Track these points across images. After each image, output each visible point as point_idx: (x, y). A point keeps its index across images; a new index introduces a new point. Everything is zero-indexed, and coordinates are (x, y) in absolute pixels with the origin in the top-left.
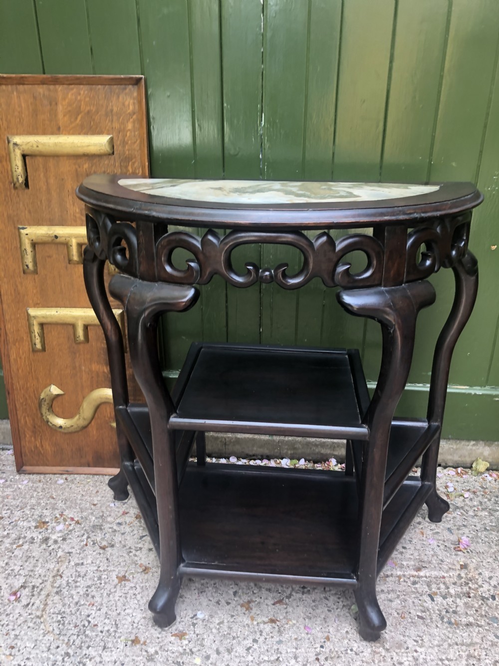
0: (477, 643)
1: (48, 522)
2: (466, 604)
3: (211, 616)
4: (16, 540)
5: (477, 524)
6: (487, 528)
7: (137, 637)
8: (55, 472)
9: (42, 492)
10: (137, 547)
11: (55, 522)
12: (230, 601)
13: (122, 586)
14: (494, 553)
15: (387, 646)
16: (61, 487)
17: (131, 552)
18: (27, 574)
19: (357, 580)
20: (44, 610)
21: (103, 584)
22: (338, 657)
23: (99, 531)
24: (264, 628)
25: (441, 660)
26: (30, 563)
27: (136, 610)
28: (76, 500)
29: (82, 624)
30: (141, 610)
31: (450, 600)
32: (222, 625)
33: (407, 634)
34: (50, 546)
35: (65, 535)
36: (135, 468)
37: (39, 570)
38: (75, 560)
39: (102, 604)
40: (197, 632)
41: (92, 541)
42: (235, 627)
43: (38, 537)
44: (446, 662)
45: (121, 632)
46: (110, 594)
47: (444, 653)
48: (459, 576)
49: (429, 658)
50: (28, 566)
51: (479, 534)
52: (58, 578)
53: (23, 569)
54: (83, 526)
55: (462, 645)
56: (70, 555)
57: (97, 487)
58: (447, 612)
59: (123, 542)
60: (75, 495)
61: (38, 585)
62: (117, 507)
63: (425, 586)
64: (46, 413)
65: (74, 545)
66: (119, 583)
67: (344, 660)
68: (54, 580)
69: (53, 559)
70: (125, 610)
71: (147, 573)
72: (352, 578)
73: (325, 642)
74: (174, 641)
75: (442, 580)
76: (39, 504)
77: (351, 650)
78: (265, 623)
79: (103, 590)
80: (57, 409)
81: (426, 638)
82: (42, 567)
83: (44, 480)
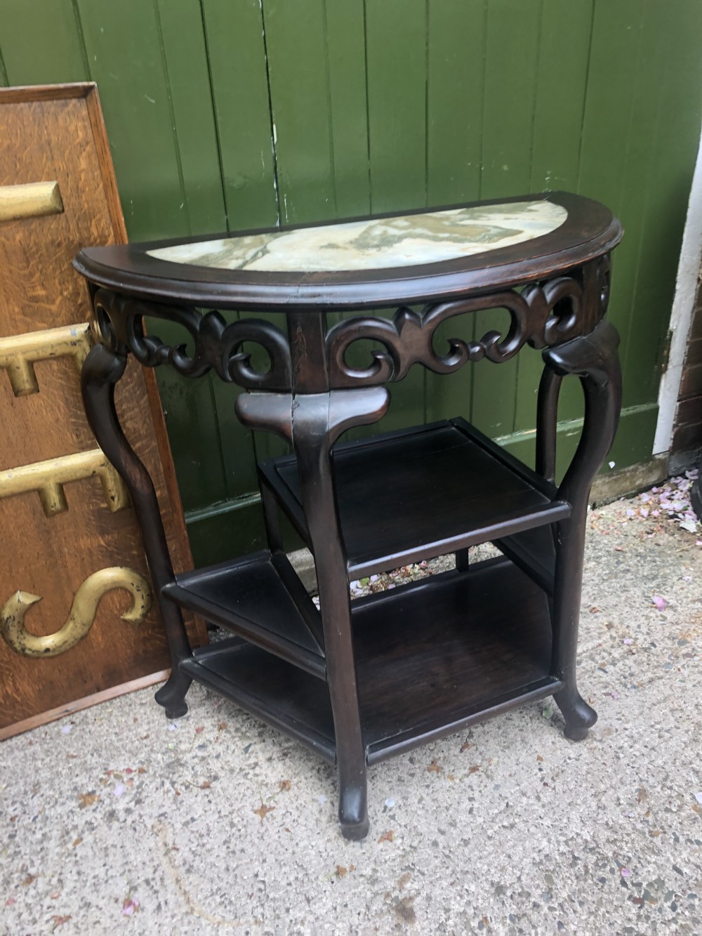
0: (670, 695)
1: (94, 792)
2: (635, 661)
3: (405, 798)
4: (63, 837)
5: (593, 578)
6: (605, 578)
7: (338, 867)
8: (48, 720)
9: (48, 756)
10: (250, 765)
11: (105, 787)
12: (412, 772)
13: (270, 820)
14: (626, 601)
15: (599, 737)
16: (73, 737)
17: (247, 774)
18: (121, 871)
19: (560, 680)
20: (188, 901)
21: (243, 830)
22: (562, 772)
23: (181, 769)
24: (471, 782)
25: (652, 726)
26: (115, 855)
27: (311, 838)
28: (111, 744)
29: (255, 889)
30: (318, 833)
31: (620, 664)
32: (423, 802)
33: (607, 716)
34: (125, 821)
35: (135, 795)
36: (200, 662)
37: (136, 859)
38: (178, 821)
39: (262, 853)
40: (403, 824)
41: (181, 785)
42: (440, 796)
43: (96, 818)
44: (658, 726)
45: (314, 872)
46: (262, 837)
47: (650, 718)
48: (612, 638)
49: (641, 730)
50: (116, 859)
51: (602, 587)
52: (173, 852)
53: (111, 867)
54: (151, 772)
55: (659, 703)
56: (166, 818)
57: (129, 714)
58: (625, 678)
59: (226, 767)
60: (105, 738)
61: (151, 876)
62: (181, 727)
63: (590, 662)
64: (18, 638)
65: (160, 802)
66: (262, 818)
67: (569, 772)
68: (170, 859)
69: (145, 833)
70: (297, 844)
71: (289, 789)
72: (553, 681)
73: (539, 764)
74: (385, 848)
75: (600, 648)
76: (58, 774)
77: (569, 758)
78: (467, 776)
79: (248, 837)
80: (33, 626)
81: (625, 712)
82: (138, 851)
83: (36, 740)
